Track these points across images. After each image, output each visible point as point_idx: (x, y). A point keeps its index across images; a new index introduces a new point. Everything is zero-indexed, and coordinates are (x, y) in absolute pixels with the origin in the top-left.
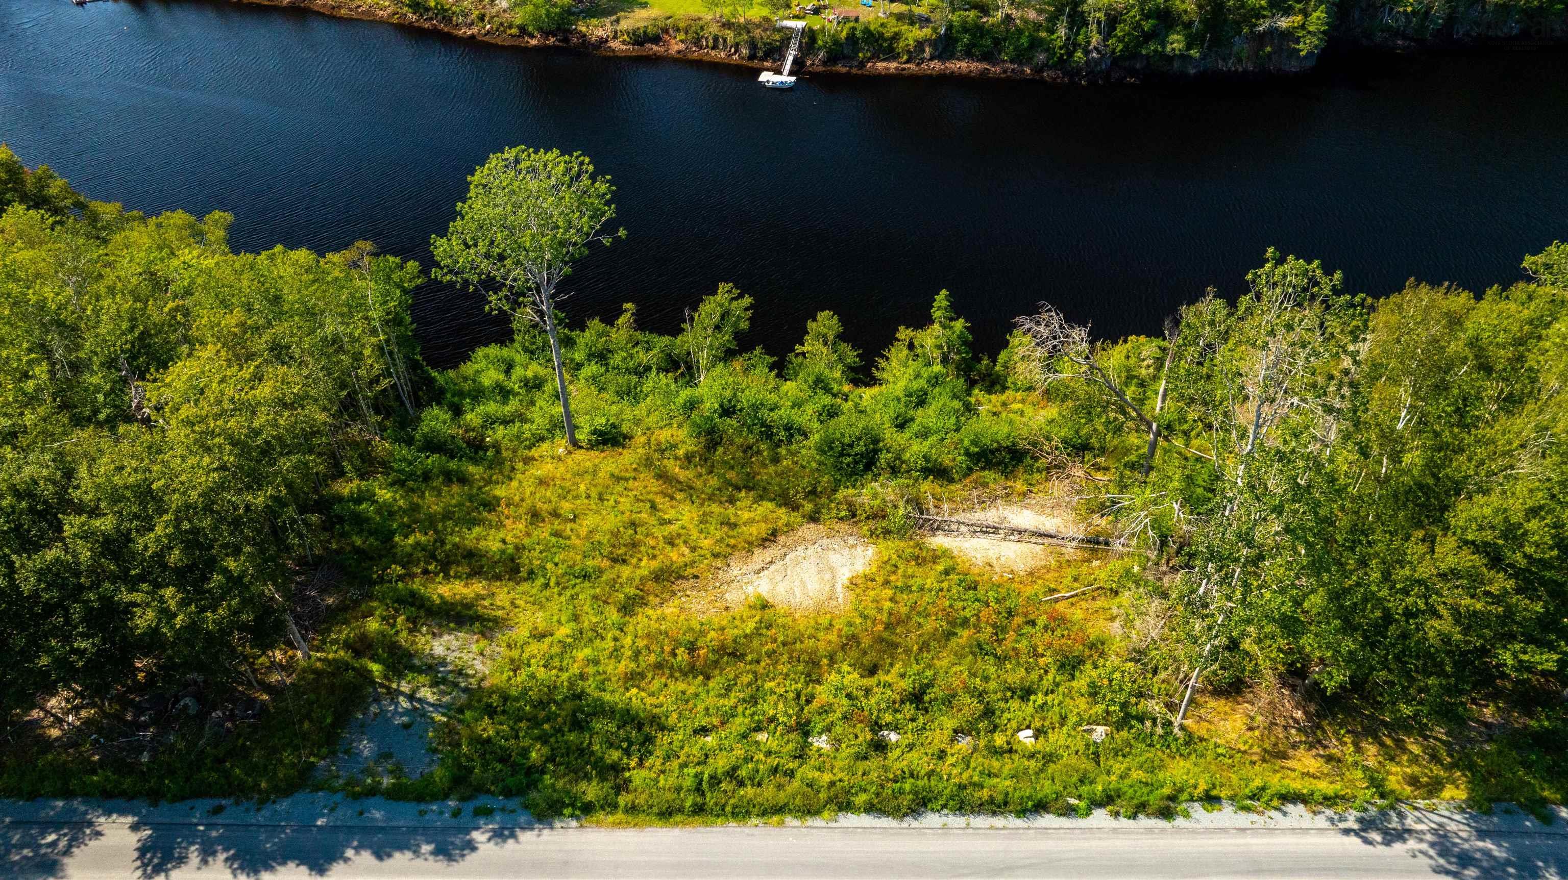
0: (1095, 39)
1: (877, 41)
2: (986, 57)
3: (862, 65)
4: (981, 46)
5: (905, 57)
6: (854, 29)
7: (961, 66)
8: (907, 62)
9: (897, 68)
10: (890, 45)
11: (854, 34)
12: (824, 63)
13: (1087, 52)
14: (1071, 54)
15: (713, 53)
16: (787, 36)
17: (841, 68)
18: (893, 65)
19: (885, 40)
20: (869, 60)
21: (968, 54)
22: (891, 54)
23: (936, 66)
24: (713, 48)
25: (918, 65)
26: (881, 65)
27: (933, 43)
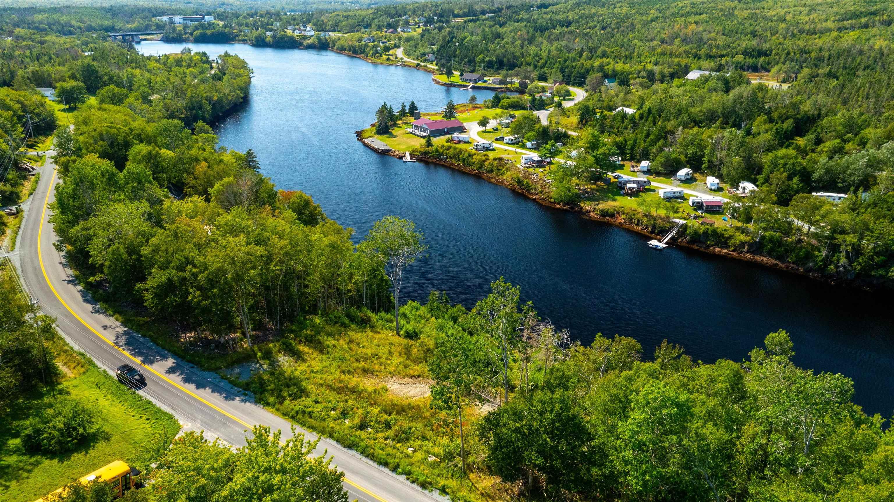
0: (843, 260)
1: (719, 237)
2: (779, 258)
3: (708, 247)
4: (777, 251)
5: (732, 248)
6: (708, 229)
7: (764, 259)
8: (733, 251)
9: (726, 253)
10: (726, 241)
11: (707, 232)
12: (688, 242)
13: (837, 267)
14: (826, 266)
15: (636, 226)
16: (673, 225)
17: (695, 247)
18: (724, 251)
19: (724, 238)
20: (712, 246)
21: (769, 254)
22: (725, 245)
23: (749, 256)
24: (636, 225)
25: (739, 254)
26: (718, 250)
27: (750, 245)
